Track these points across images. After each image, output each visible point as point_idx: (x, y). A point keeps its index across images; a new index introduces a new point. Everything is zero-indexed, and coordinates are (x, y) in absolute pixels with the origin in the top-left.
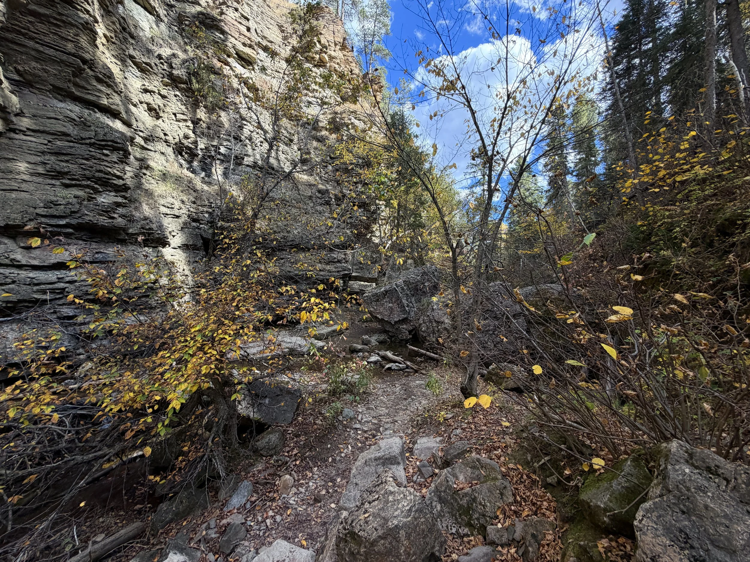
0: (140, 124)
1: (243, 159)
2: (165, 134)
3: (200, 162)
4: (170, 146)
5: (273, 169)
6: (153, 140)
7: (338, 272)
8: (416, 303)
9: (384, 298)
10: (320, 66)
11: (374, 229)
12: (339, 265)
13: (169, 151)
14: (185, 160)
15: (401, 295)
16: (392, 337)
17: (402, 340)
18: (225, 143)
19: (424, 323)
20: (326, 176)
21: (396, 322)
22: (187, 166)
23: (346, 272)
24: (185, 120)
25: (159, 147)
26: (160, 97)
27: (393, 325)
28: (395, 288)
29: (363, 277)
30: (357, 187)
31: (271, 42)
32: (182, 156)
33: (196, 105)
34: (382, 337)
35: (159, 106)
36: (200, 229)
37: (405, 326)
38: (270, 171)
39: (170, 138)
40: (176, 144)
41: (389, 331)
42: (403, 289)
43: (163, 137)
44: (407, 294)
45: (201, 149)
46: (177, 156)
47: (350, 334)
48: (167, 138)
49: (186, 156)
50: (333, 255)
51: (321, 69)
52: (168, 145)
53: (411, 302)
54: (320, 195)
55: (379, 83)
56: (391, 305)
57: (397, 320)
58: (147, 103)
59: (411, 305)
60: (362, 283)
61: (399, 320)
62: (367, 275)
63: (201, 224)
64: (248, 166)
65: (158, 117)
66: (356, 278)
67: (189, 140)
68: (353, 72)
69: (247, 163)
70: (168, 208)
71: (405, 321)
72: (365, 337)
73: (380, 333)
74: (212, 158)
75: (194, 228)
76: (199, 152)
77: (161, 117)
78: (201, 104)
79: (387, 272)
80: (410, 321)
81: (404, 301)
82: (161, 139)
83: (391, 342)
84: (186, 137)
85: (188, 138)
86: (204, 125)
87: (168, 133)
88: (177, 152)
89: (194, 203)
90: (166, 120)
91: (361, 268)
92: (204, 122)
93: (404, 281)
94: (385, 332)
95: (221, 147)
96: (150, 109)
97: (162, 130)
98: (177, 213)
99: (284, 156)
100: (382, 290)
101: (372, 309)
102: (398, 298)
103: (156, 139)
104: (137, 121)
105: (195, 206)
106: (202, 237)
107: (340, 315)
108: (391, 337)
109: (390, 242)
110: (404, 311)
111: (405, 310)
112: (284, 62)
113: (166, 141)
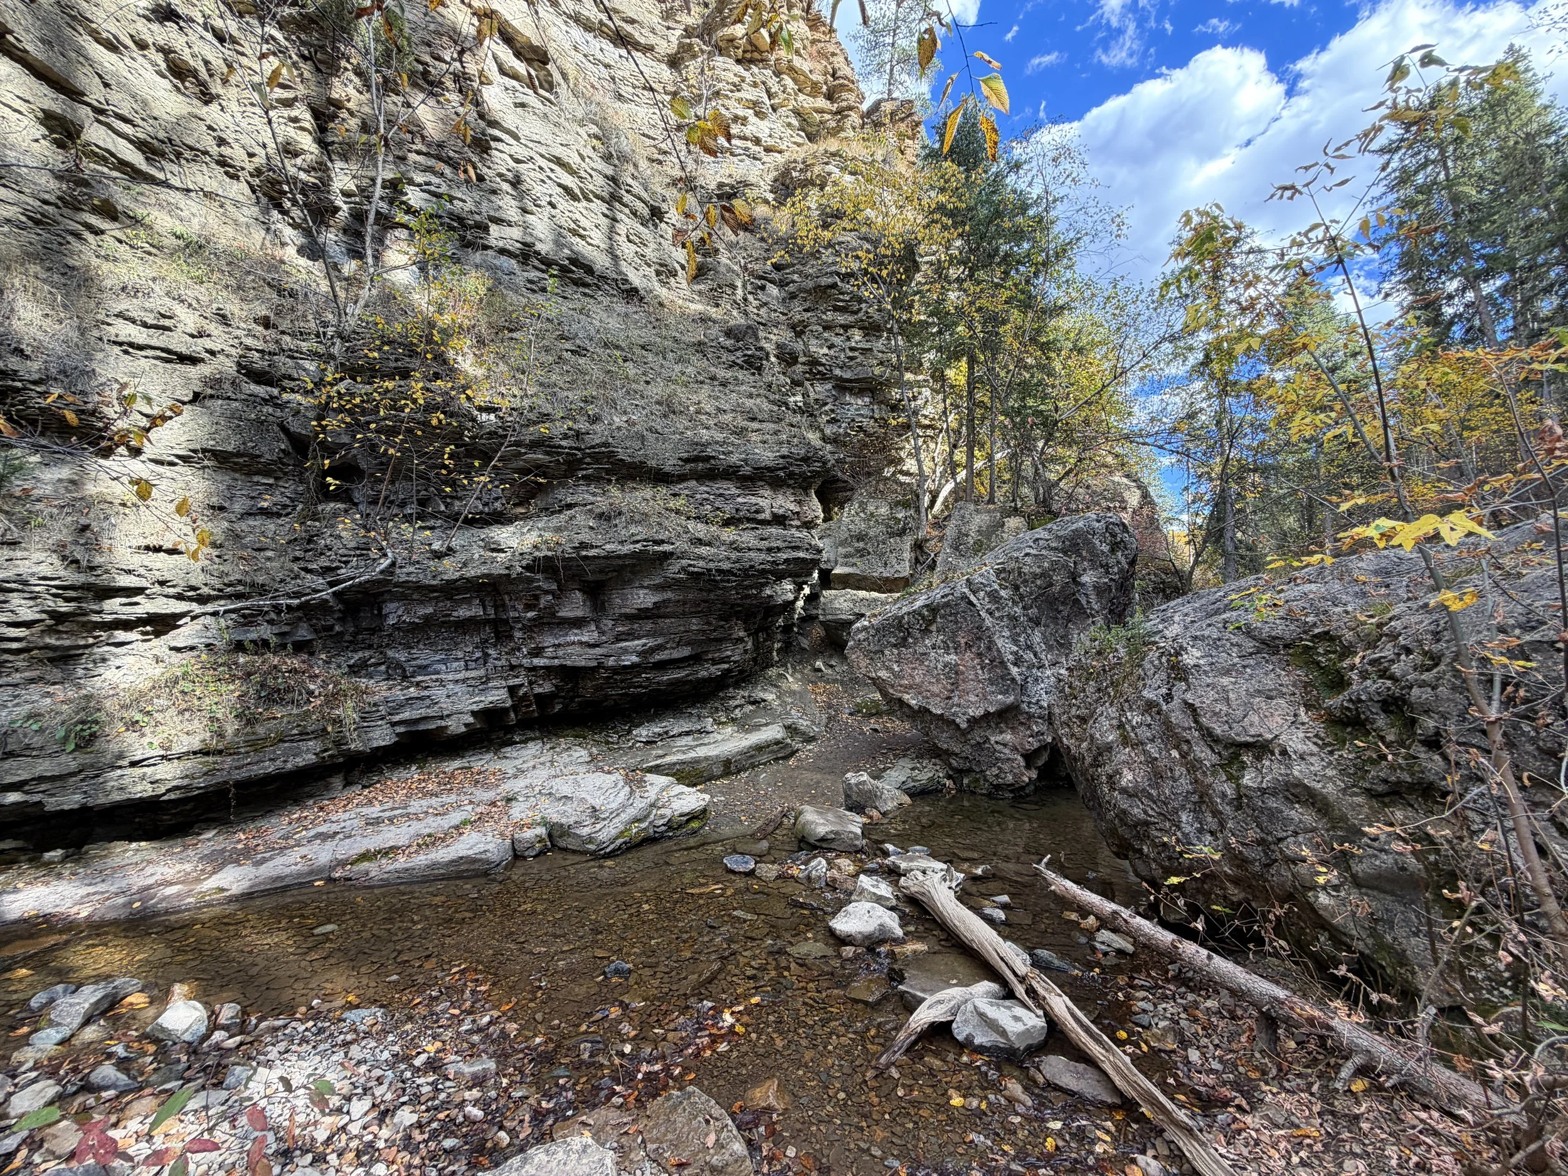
0: (115, 96)
1: (486, 229)
2: (221, 142)
3: (345, 231)
4: (237, 178)
5: (589, 270)
6: (179, 155)
7: (769, 550)
8: (1050, 648)
9: (926, 632)
10: (751, 61)
11: (903, 454)
12: (774, 530)
13: (239, 190)
14: (295, 226)
15: (989, 621)
16: (961, 772)
17: (998, 787)
18: (419, 178)
19: (1125, 741)
20: (763, 311)
21: (973, 722)
22: (301, 240)
23: (801, 555)
24: (288, 103)
25: (200, 179)
26: (209, 36)
27: (964, 733)
28: (964, 597)
29: (865, 578)
30: (849, 339)
31: (632, 22)
32: (284, 212)
33: (331, 66)
34: (928, 773)
35: (206, 63)
36: (281, 406)
37: (1008, 737)
38: (579, 273)
39: (237, 154)
40: (258, 172)
41: (949, 753)
42: (994, 597)
43: (214, 150)
44: (1013, 618)
45: (346, 194)
46: (266, 211)
47: (818, 757)
48: (226, 151)
49: (296, 213)
50: (753, 500)
51: (755, 69)
52: (231, 176)
53: (1029, 647)
54: (729, 343)
55: (911, 115)
56: (952, 658)
57: (979, 712)
58: (161, 49)
59: (1029, 656)
60: (862, 594)
61: (987, 714)
62: (879, 571)
63: (284, 389)
64: (503, 251)
65: (207, 97)
66: (846, 582)
67: (299, 161)
68: (839, 73)
69: (501, 244)
70: (145, 325)
71: (1006, 716)
72: (859, 778)
73: (920, 756)
74: (386, 223)
75: (253, 400)
76: (339, 202)
77: (218, 96)
78: (343, 63)
79: (939, 559)
80: (1030, 716)
81: (1005, 646)
82: (206, 153)
83: (960, 790)
84: (289, 150)
85: (296, 155)
86: (353, 123)
87: (229, 136)
88: (264, 200)
89: (266, 323)
90: (234, 106)
91: (862, 553)
92: (351, 113)
93: (998, 573)
94: (936, 753)
95: (409, 189)
96: (178, 71)
97: (210, 128)
98: (178, 342)
99: (634, 248)
100: (918, 604)
101: (883, 674)
102: (980, 634)
103: (188, 154)
104: (106, 85)
105: (271, 333)
106: (284, 429)
107: (793, 693)
108: (957, 774)
109: (949, 487)
110: (1003, 680)
111: (1006, 676)
112: (664, 66)
113: (222, 162)
